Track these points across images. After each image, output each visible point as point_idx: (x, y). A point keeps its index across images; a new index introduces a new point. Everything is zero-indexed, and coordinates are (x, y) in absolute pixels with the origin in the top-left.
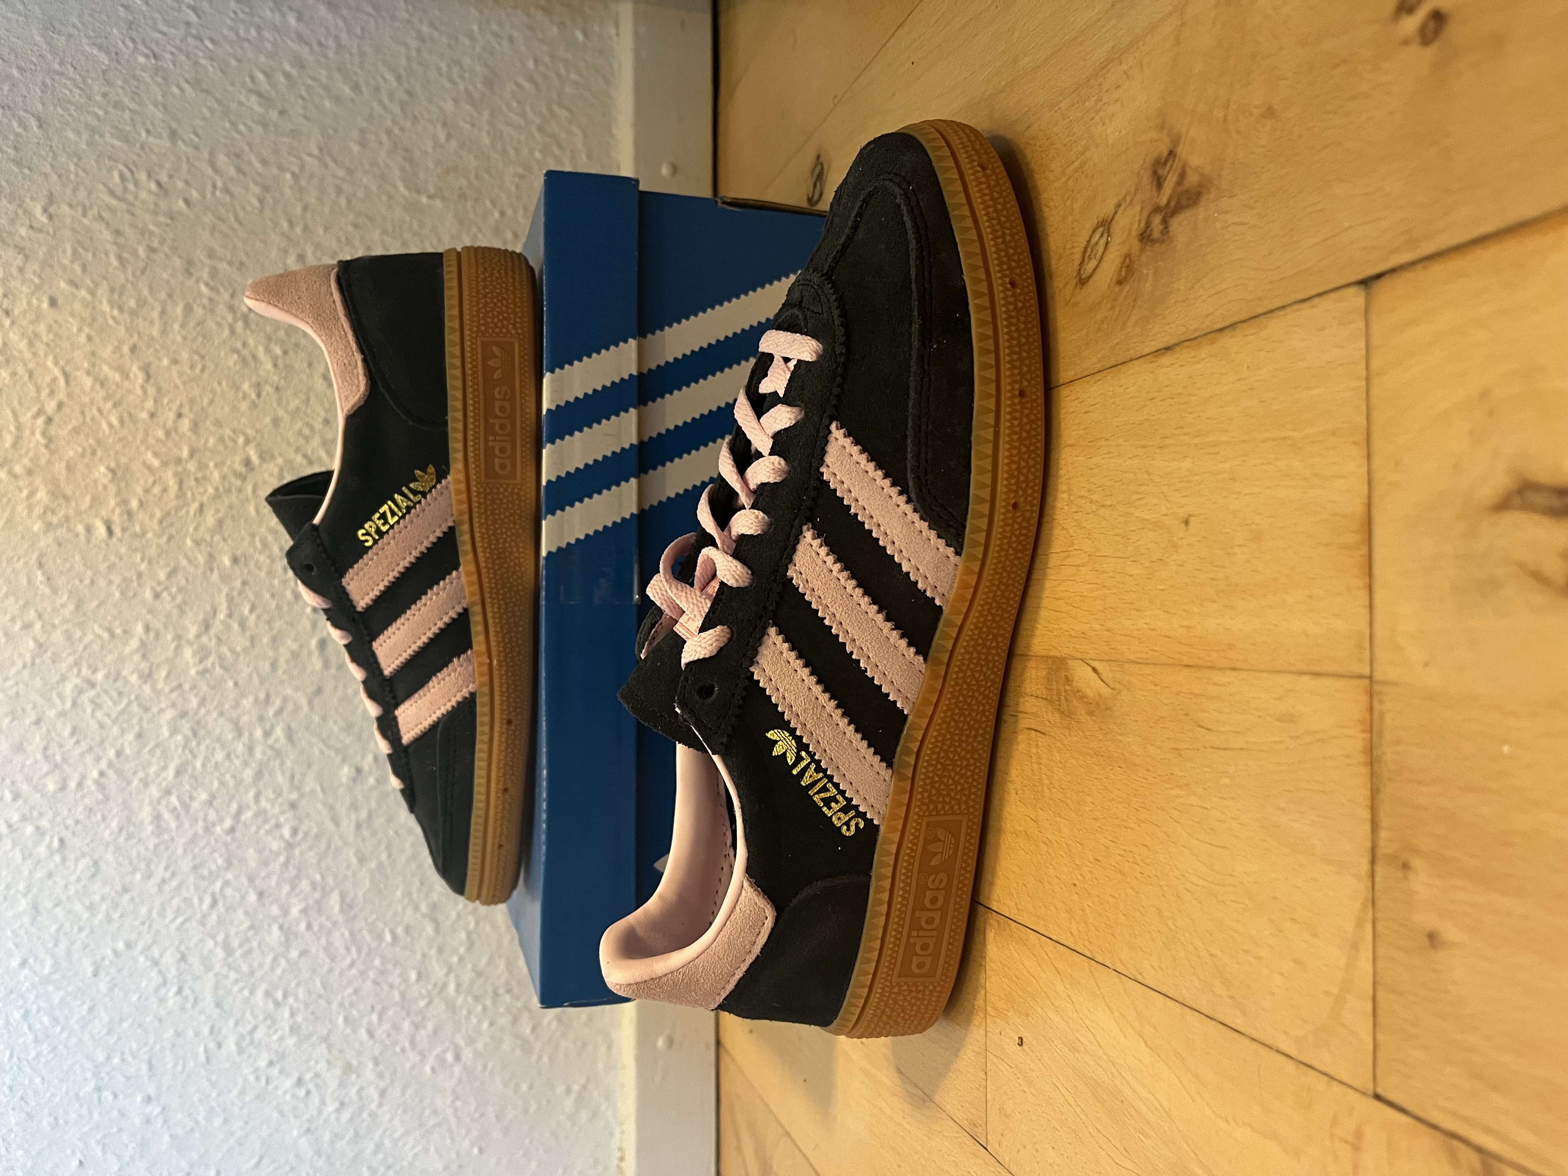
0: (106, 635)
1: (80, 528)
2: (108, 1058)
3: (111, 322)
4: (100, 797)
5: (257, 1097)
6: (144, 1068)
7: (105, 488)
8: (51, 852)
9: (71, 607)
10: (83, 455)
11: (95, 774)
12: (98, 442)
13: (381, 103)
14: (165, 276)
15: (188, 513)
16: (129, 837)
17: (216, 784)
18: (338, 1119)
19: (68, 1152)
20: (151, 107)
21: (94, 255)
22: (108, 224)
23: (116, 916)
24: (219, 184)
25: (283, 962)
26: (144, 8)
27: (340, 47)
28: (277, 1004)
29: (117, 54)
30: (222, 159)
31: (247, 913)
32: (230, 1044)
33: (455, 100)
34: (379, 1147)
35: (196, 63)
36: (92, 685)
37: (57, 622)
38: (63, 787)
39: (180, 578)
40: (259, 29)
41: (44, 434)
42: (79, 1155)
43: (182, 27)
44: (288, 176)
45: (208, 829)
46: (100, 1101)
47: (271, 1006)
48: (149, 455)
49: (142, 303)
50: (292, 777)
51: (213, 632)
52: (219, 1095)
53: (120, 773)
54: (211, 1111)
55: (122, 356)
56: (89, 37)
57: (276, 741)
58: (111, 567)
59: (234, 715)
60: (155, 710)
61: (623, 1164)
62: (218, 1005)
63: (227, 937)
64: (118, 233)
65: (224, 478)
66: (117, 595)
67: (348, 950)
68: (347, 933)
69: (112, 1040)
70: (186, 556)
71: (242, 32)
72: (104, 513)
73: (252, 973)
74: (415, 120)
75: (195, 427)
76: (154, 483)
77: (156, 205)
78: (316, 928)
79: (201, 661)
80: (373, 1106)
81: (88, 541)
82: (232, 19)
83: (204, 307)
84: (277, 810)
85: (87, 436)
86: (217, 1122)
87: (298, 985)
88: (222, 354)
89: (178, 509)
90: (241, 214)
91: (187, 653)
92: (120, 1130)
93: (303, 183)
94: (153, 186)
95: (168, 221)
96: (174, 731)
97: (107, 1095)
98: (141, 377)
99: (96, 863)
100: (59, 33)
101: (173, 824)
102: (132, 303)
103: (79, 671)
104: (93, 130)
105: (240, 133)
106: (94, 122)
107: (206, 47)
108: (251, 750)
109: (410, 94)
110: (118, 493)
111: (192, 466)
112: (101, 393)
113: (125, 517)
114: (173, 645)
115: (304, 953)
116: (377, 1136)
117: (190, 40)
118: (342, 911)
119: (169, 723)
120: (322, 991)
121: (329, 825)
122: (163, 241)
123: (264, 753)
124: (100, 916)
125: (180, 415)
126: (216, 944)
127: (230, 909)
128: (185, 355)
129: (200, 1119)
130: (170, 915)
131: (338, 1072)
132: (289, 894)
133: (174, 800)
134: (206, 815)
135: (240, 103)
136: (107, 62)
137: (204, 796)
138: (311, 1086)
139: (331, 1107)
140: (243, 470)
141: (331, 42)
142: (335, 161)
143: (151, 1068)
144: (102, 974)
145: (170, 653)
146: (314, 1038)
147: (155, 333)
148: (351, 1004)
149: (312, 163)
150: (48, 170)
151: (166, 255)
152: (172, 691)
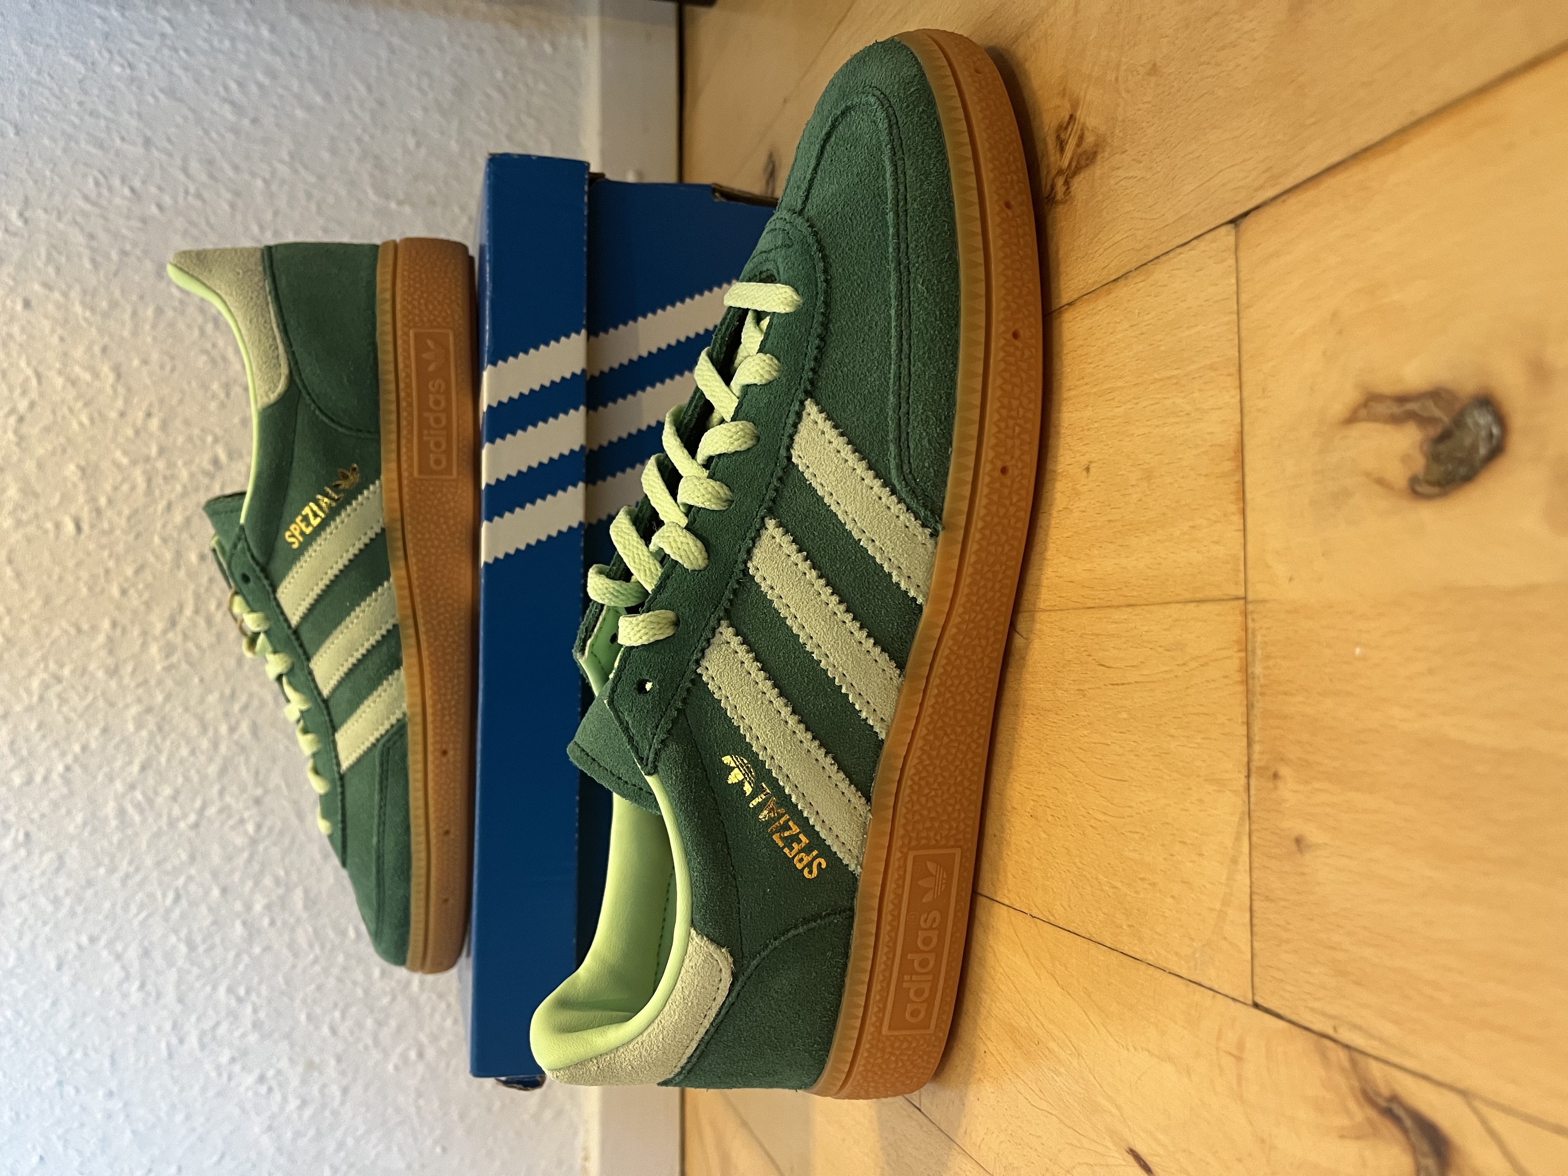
0: (73, 631)
1: (49, 525)
2: (71, 1052)
3: (84, 324)
4: (65, 790)
5: (219, 1094)
6: (107, 1063)
7: (75, 485)
8: (17, 846)
9: (39, 603)
10: (53, 453)
11: (60, 768)
12: (69, 440)
13: (351, 112)
14: (137, 278)
15: (155, 511)
16: (94, 831)
17: (180, 780)
18: (300, 1117)
19: (29, 1146)
20: (126, 116)
21: (68, 258)
22: (82, 229)
23: (79, 909)
24: (192, 189)
25: (246, 959)
26: (120, 19)
27: (312, 57)
28: (240, 1000)
29: (93, 64)
30: (194, 166)
31: (210, 909)
32: (193, 1040)
33: (425, 109)
34: (341, 1145)
35: (171, 73)
36: (59, 679)
37: (25, 616)
38: (29, 781)
39: (147, 576)
40: (233, 40)
41: (16, 432)
42: (39, 1150)
43: (157, 38)
44: (259, 183)
45: (172, 823)
46: (62, 1097)
47: (233, 1002)
48: (118, 454)
49: (114, 304)
50: (257, 773)
51: (179, 628)
52: (182, 1090)
53: (85, 768)
54: (173, 1107)
55: (93, 356)
56: (66, 48)
57: (242, 736)
58: (79, 564)
59: (199, 710)
60: (121, 705)
61: (587, 1164)
62: (181, 1000)
63: (190, 932)
64: (92, 236)
65: (192, 476)
66: (84, 591)
67: (311, 946)
68: (310, 930)
69: (74, 1035)
70: (153, 553)
71: (216, 43)
72: (73, 510)
73: (215, 968)
74: (385, 128)
75: (164, 426)
76: (123, 481)
77: (129, 209)
78: (279, 923)
79: (168, 656)
80: (337, 1102)
81: (57, 537)
82: (207, 31)
83: (175, 310)
84: (241, 805)
85: (58, 435)
86: (179, 1118)
87: (260, 982)
88: (192, 353)
89: (146, 507)
90: (213, 219)
91: (154, 650)
92: (82, 1125)
93: (274, 187)
94: (127, 192)
95: (140, 225)
96: (140, 725)
97: (70, 1090)
98: (111, 378)
99: (60, 857)
100: (37, 44)
101: (137, 818)
102: (104, 304)
103: (46, 667)
104: (70, 137)
105: (211, 139)
106: (70, 130)
107: (180, 58)
108: (215, 744)
109: (381, 103)
110: (88, 490)
111: (161, 465)
112: (71, 394)
113: (94, 514)
114: (140, 642)
115: (267, 949)
116: (339, 1133)
117: (166, 52)
118: (306, 907)
119: (134, 718)
120: (284, 987)
121: (294, 821)
122: (135, 244)
123: (229, 748)
124: (64, 911)
125: (149, 415)
126: (179, 939)
127: (193, 904)
128: (155, 356)
129: (162, 1114)
130: (133, 909)
131: (300, 1069)
132: (252, 891)
133: (138, 795)
134: (170, 810)
135: (213, 112)
136: (83, 71)
137: (167, 791)
138: (273, 1083)
139: (293, 1104)
140: (210, 468)
141: (303, 54)
142: (306, 167)
143: (113, 1062)
144: (65, 968)
145: (137, 648)
146: (276, 1035)
147: (126, 334)
148: (315, 1001)
149: (283, 171)
150: (24, 175)
151: (139, 259)
152: (138, 686)
